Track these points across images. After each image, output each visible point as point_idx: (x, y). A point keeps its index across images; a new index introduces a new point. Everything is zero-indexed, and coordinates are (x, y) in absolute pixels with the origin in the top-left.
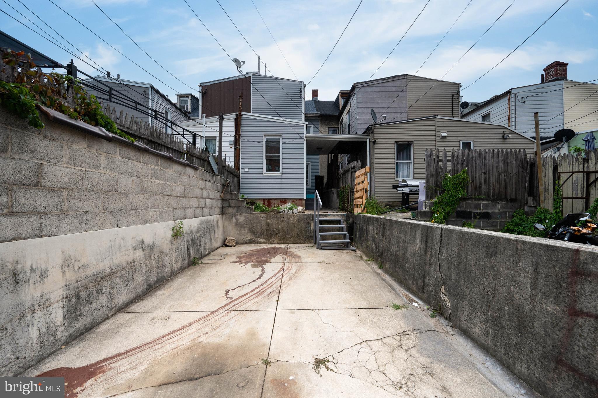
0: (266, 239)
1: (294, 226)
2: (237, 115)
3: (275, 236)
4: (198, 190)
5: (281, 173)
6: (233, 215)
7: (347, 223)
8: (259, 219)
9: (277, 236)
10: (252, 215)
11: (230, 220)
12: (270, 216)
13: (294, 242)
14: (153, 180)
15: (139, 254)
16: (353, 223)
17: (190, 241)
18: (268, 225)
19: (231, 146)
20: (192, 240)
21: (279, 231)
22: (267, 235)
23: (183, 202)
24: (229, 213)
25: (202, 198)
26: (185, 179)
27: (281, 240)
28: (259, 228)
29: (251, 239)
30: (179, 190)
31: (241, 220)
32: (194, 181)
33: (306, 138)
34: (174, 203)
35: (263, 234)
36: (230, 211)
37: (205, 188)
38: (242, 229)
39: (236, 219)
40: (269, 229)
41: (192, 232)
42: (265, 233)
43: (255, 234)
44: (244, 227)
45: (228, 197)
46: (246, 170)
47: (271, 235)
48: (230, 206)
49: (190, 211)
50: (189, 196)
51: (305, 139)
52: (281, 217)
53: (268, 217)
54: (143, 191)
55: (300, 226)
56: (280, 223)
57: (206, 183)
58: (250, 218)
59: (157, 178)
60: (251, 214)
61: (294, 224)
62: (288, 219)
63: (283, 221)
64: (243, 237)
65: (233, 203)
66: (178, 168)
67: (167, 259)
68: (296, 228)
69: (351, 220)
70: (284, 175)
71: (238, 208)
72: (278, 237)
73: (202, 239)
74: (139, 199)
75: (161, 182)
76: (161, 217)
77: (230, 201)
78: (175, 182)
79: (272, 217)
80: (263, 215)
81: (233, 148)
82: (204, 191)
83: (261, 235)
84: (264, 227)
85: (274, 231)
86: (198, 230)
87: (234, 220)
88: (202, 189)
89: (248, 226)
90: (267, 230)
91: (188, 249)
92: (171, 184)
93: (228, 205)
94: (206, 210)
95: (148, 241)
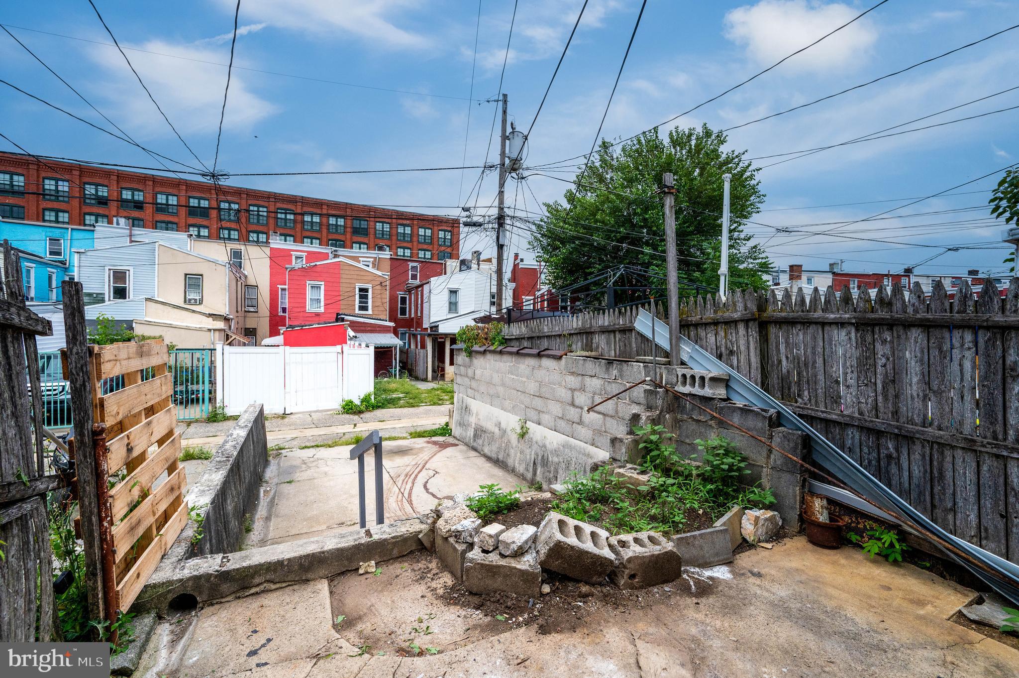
4: (564, 390)
14: (510, 376)
15: (496, 430)
17: (540, 457)
20: (543, 456)
23: (538, 403)
25: (573, 404)
26: (541, 374)
30: (532, 387)
32: (556, 377)
34: (527, 400)
37: (582, 389)
41: (545, 446)
49: (545, 418)
50: (547, 396)
54: (503, 385)
57: (582, 381)
59: (512, 374)
66: (532, 362)
73: (560, 471)
74: (501, 390)
75: (515, 377)
76: (513, 410)
78: (528, 378)
82: (577, 394)
86: (556, 452)
88: (573, 390)
91: (534, 463)
92: (524, 379)
95: (503, 425)
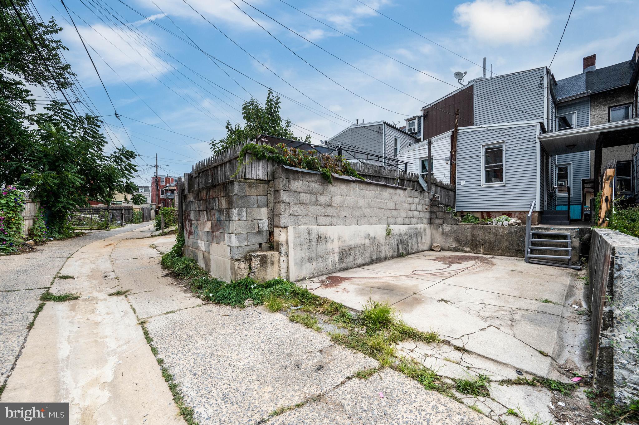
0: (471, 249)
1: (503, 238)
2: (453, 132)
3: (481, 247)
4: (407, 205)
5: (504, 183)
6: (439, 225)
7: (580, 239)
8: (465, 230)
9: (483, 247)
10: (457, 226)
11: (437, 229)
12: (476, 227)
13: (503, 254)
14: (375, 200)
15: (367, 241)
16: (589, 239)
18: (473, 235)
19: (447, 162)
20: (401, 240)
21: (485, 243)
22: (472, 245)
23: (395, 213)
24: (436, 224)
25: (410, 210)
26: (396, 198)
27: (487, 251)
28: (464, 237)
29: (456, 247)
30: (391, 205)
31: (447, 230)
32: (403, 198)
33: (539, 139)
34: (388, 213)
35: (468, 244)
36: (438, 221)
37: (413, 203)
38: (447, 238)
39: (443, 229)
40: (474, 240)
41: (401, 234)
42: (470, 242)
43: (459, 243)
44: (450, 236)
45: (435, 209)
46: (463, 183)
47: (476, 245)
48: (437, 218)
49: (399, 220)
50: (399, 209)
51: (538, 141)
52: (487, 229)
53: (473, 228)
54: (369, 207)
55: (511, 239)
56: (487, 234)
57: (413, 199)
58: (455, 228)
59: (377, 198)
60: (456, 224)
61: (503, 236)
62: (496, 231)
63: (490, 233)
64: (448, 245)
65: (440, 214)
66: (391, 191)
67: (383, 248)
68: (506, 240)
69: (587, 236)
70: (507, 185)
71: (444, 219)
72: (485, 247)
73: (409, 241)
74: (367, 211)
75: (379, 200)
76: (379, 222)
77: (437, 213)
78: (389, 200)
79: (478, 228)
80: (468, 226)
81: (449, 163)
82: (411, 205)
83: (466, 244)
84: (469, 237)
85: (479, 242)
86: (406, 234)
87: (441, 229)
88: (410, 204)
89: (453, 235)
90: (472, 240)
91: (397, 245)
92: (386, 201)
93: (435, 217)
94: (414, 220)
95: (372, 235)
